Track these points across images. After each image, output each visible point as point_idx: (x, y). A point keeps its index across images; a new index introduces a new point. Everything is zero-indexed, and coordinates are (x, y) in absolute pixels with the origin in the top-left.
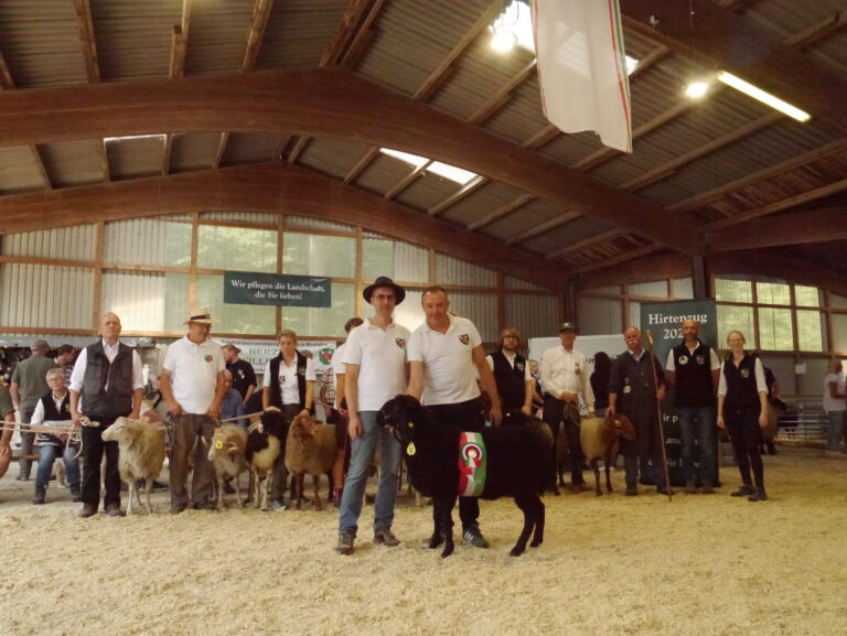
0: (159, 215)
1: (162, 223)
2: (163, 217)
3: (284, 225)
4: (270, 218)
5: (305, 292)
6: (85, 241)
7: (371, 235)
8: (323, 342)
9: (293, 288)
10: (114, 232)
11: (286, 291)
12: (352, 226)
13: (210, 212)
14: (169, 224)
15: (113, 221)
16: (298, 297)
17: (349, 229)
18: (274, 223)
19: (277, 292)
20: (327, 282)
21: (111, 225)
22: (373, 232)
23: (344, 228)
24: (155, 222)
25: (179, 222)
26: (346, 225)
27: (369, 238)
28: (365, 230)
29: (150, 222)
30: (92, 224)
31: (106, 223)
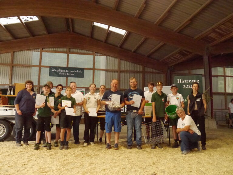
0: (30, 49)
1: (31, 52)
2: (31, 50)
3: (69, 51)
4: (65, 50)
5: (75, 73)
6: (8, 58)
7: (98, 54)
8: (81, 89)
9: (72, 72)
10: (17, 55)
11: (69, 73)
12: (92, 51)
13: (46, 48)
14: (33, 52)
15: (16, 51)
16: (73, 74)
17: (91, 52)
18: (66, 51)
19: (66, 73)
20: (82, 69)
21: (16, 53)
22: (99, 53)
23: (89, 52)
24: (29, 52)
25: (36, 51)
26: (90, 51)
27: (98, 55)
28: (96, 53)
29: (27, 51)
30: (10, 52)
31: (14, 52)
